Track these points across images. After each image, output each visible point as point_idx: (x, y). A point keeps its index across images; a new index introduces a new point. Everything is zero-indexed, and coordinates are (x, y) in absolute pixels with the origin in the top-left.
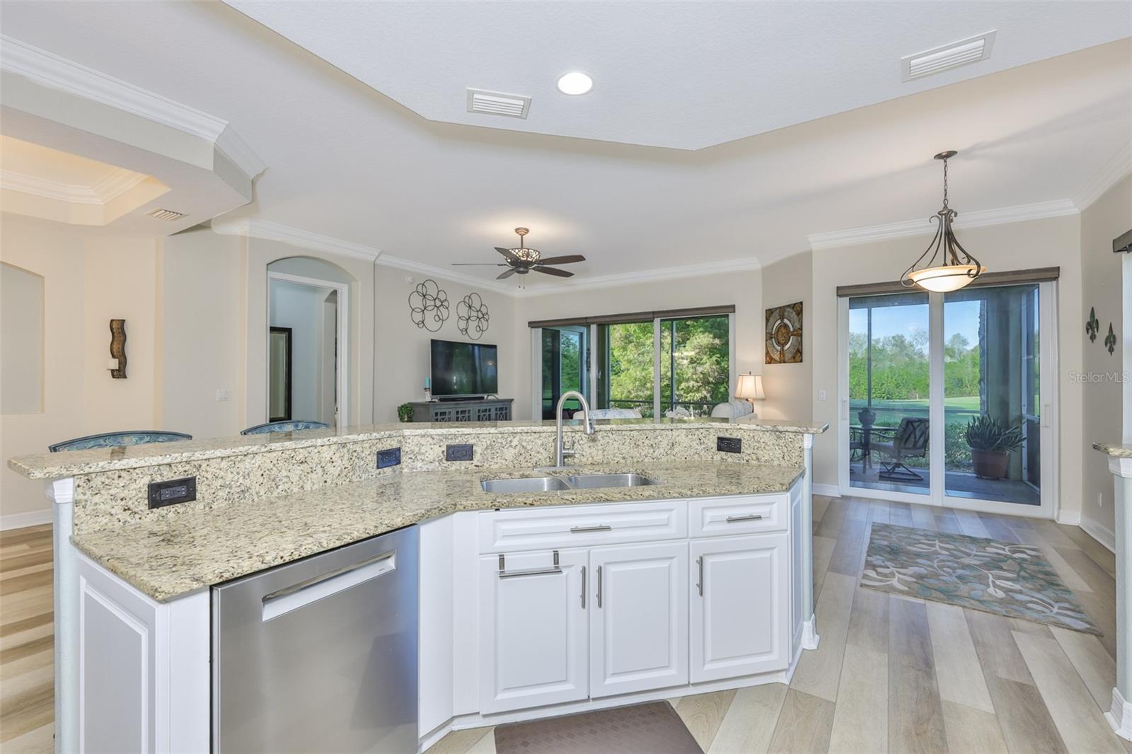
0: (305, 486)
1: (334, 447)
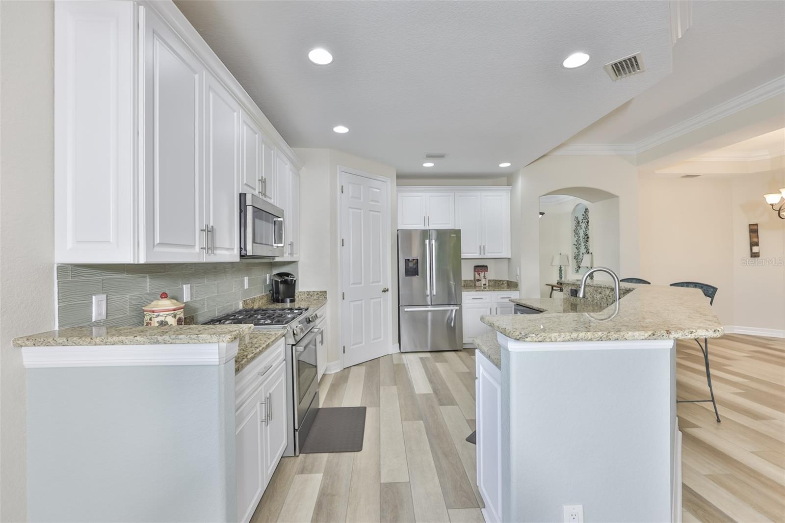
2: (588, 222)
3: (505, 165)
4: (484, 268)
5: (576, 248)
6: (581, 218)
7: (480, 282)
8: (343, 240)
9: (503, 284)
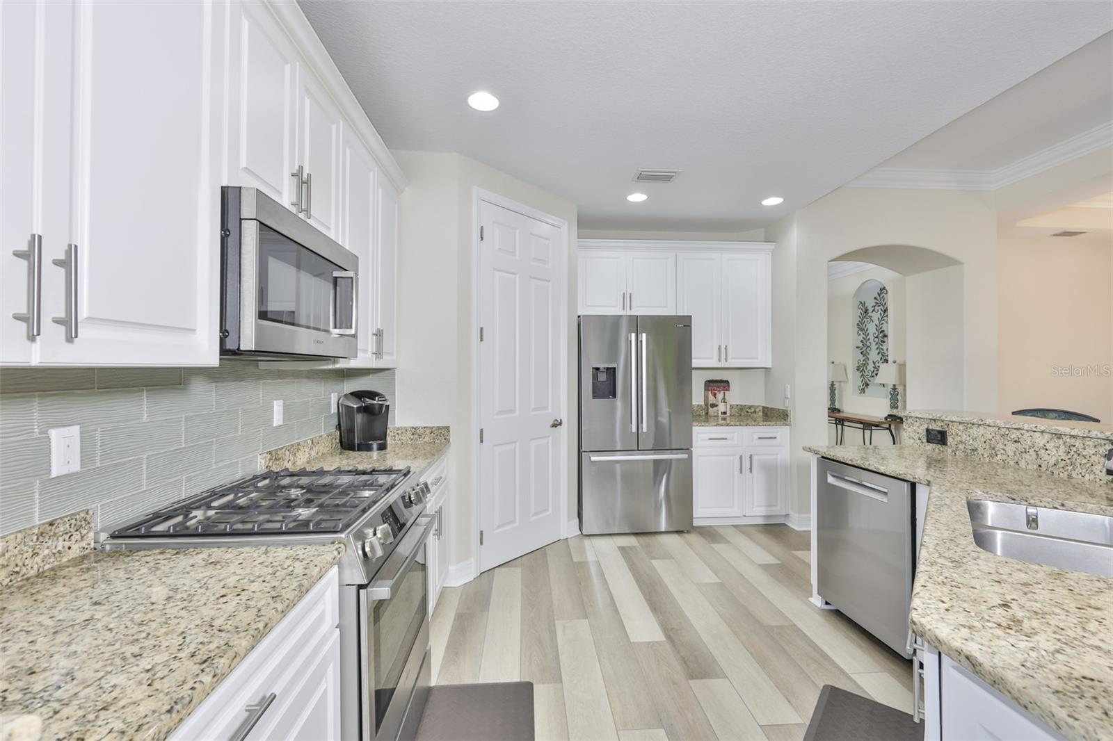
0: (1019, 463)
1: (1047, 436)
2: (886, 311)
3: (772, 201)
4: (724, 384)
5: (862, 353)
6: (870, 303)
7: (715, 408)
8: (481, 329)
9: (755, 412)
